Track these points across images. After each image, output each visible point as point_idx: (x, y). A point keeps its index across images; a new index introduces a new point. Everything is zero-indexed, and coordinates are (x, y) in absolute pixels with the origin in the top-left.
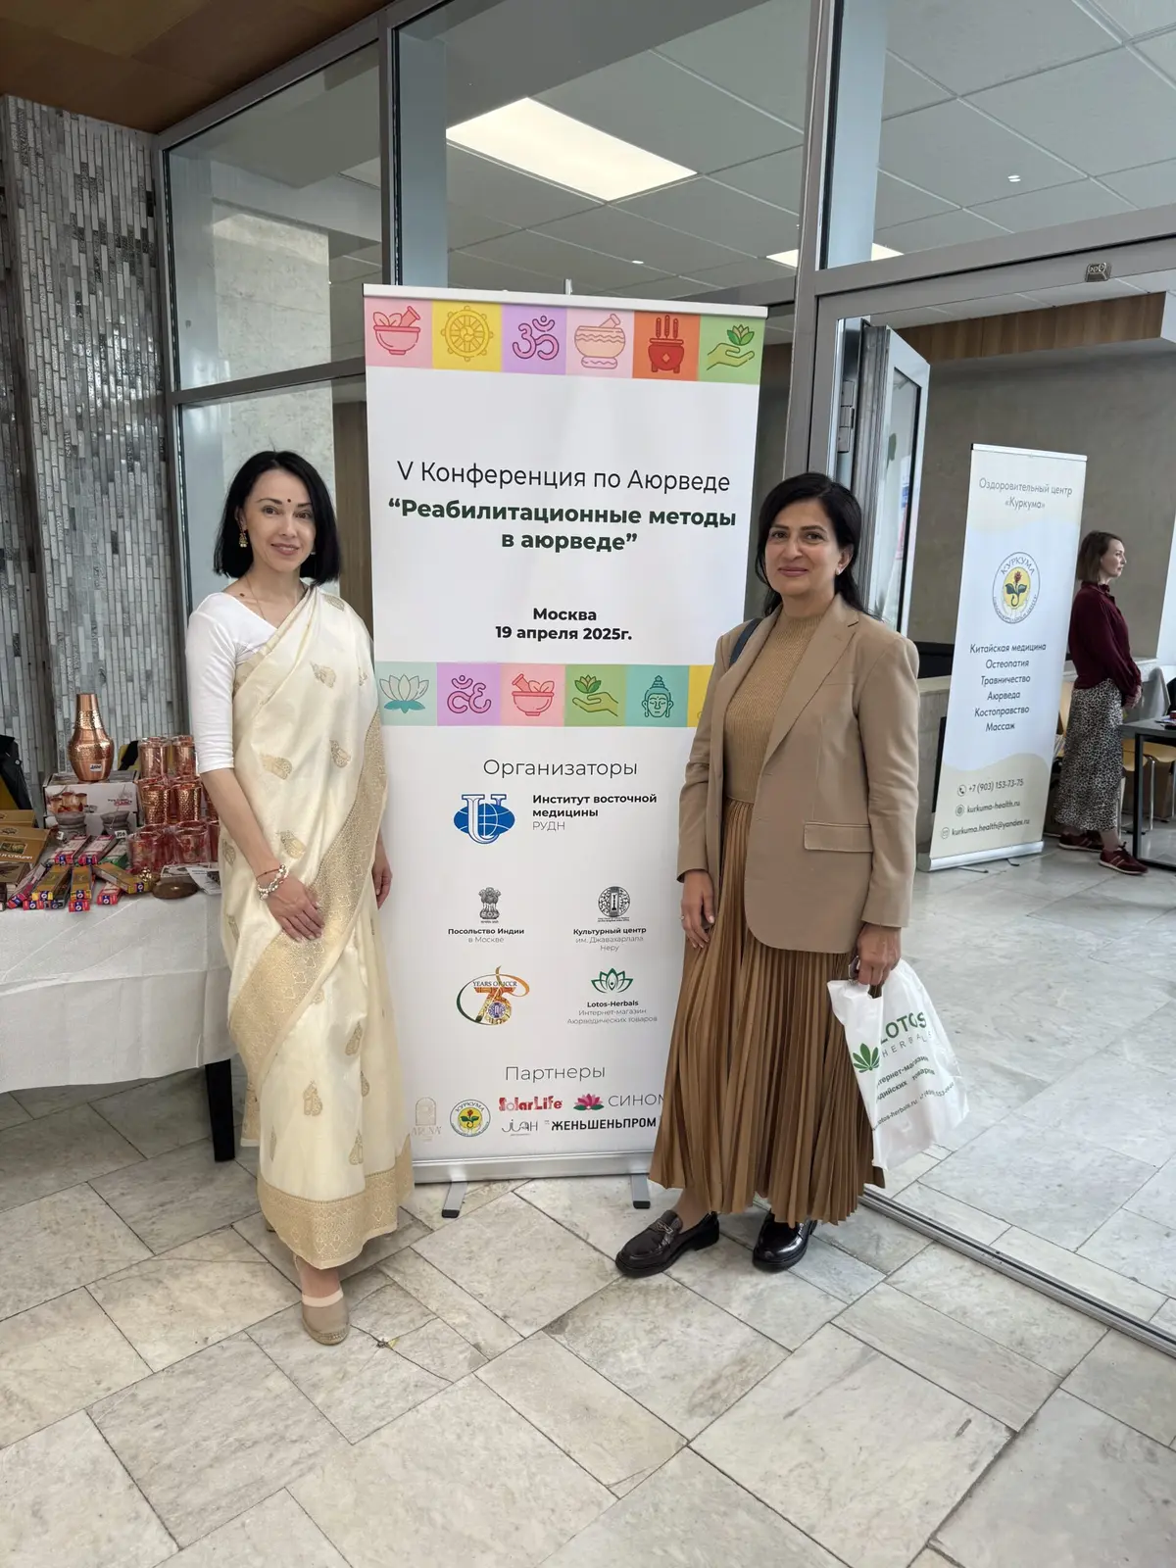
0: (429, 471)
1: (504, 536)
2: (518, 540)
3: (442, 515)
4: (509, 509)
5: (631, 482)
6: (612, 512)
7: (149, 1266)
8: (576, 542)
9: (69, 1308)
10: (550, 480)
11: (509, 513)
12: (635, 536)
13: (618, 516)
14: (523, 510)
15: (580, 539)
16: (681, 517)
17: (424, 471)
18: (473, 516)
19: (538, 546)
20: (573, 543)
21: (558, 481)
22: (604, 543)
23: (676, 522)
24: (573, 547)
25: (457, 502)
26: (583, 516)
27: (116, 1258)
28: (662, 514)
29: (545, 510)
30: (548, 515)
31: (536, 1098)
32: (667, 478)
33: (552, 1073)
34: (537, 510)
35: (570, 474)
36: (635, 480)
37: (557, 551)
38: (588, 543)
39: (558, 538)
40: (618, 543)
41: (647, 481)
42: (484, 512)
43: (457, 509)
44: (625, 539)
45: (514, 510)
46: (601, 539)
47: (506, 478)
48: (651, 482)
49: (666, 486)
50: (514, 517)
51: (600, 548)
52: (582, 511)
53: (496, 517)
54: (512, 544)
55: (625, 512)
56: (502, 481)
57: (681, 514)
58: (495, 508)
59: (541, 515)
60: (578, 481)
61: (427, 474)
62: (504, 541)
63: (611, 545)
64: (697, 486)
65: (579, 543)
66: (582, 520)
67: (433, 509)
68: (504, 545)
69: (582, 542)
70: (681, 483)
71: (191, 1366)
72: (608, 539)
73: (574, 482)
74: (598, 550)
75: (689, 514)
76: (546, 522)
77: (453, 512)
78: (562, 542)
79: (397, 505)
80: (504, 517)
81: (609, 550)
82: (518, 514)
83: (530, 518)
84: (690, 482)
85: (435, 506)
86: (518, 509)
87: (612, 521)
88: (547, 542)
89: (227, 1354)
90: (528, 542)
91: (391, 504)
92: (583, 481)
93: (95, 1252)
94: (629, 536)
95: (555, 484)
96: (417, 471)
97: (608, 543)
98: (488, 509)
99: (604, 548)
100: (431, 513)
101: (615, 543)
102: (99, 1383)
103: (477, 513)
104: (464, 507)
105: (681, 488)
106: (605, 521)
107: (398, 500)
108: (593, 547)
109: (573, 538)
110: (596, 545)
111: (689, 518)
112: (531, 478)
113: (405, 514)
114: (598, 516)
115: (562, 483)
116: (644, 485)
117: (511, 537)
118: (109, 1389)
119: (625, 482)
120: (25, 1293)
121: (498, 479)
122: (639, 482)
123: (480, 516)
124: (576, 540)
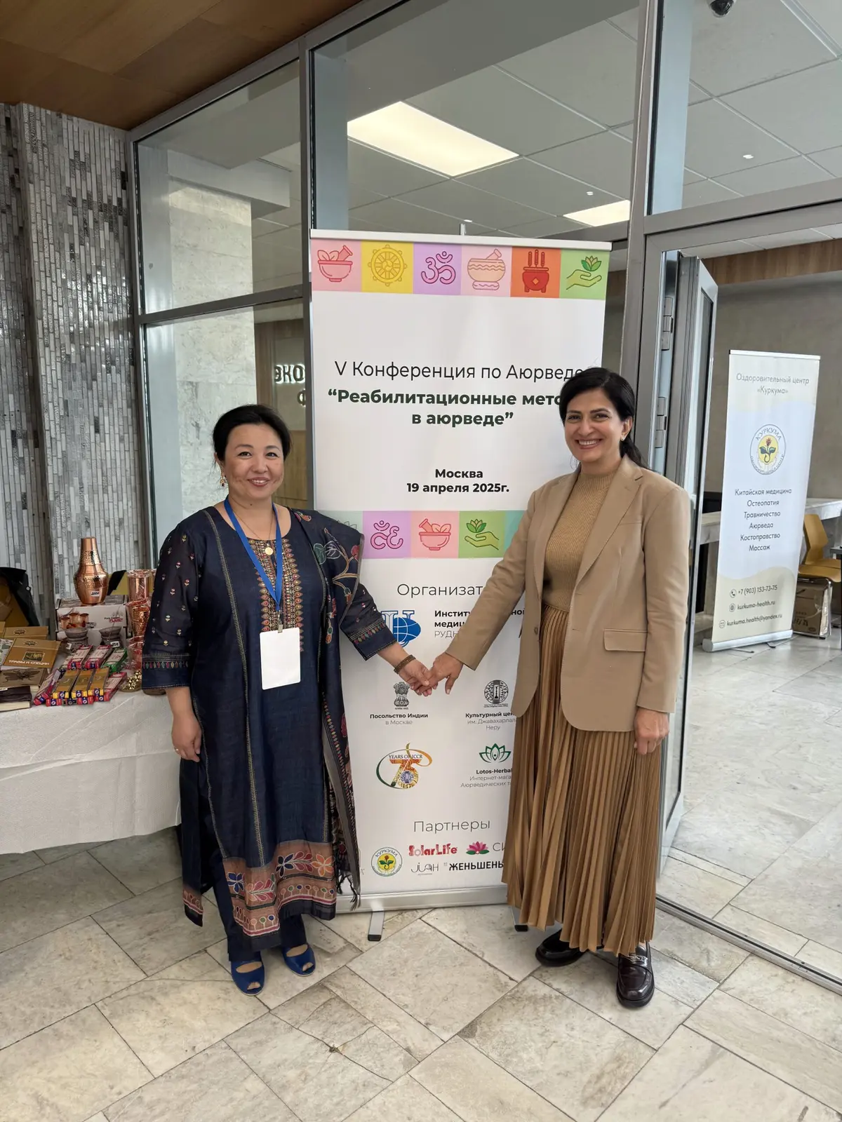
0: (358, 369)
1: (414, 416)
2: (424, 419)
3: (368, 401)
4: (418, 395)
5: (509, 374)
6: (495, 396)
7: (143, 985)
8: (468, 420)
9: (84, 1021)
10: (448, 374)
11: (417, 399)
12: (512, 414)
13: (499, 399)
14: (428, 396)
15: (471, 417)
16: (547, 400)
17: (355, 369)
18: (391, 402)
19: (439, 423)
20: (465, 419)
21: (454, 374)
22: (489, 420)
23: (543, 403)
24: (465, 423)
25: (379, 391)
26: (473, 399)
27: (118, 979)
28: (532, 397)
29: (444, 396)
30: (447, 400)
31: (437, 845)
32: (536, 370)
33: (450, 826)
34: (438, 396)
35: (463, 369)
36: (512, 372)
37: (454, 426)
38: (477, 419)
39: (454, 417)
40: (499, 420)
41: (521, 373)
42: (399, 398)
43: (379, 396)
44: (504, 416)
45: (421, 396)
46: (487, 417)
47: (416, 372)
48: (524, 373)
49: (536, 376)
50: (421, 402)
51: (485, 423)
52: (473, 396)
53: (408, 401)
54: (419, 422)
55: (504, 397)
56: (412, 375)
57: (547, 397)
58: (407, 395)
59: (441, 400)
60: (470, 374)
61: (356, 370)
62: (414, 419)
63: (494, 421)
64: (558, 376)
65: (470, 420)
66: (472, 403)
67: (361, 397)
68: (414, 422)
69: (472, 419)
70: (547, 374)
71: (184, 1071)
72: (491, 417)
73: (466, 374)
74: (484, 425)
75: (553, 397)
76: (446, 404)
77: (376, 398)
78: (457, 420)
79: (335, 394)
80: (414, 402)
81: (493, 425)
82: (424, 399)
83: (433, 402)
84: (553, 374)
85: (362, 394)
86: (424, 395)
87: (495, 403)
88: (446, 419)
89: (210, 1061)
90: (431, 419)
91: (330, 393)
92: (473, 374)
93: (101, 974)
94: (507, 414)
95: (452, 376)
96: (349, 368)
97: (491, 420)
98: (402, 396)
99: (489, 423)
100: (359, 400)
101: (496, 420)
102: (112, 1088)
103: (394, 399)
104: (384, 395)
105: (547, 378)
106: (490, 403)
107: (335, 390)
108: (480, 423)
109: (465, 416)
110: (482, 422)
111: (553, 400)
112: (434, 372)
113: (340, 401)
114: (484, 400)
115: (457, 376)
116: (519, 377)
117: (419, 416)
118: (120, 1093)
119: (504, 373)
120: (48, 1010)
121: (410, 373)
122: (515, 374)
123: (396, 401)
124: (468, 418)
